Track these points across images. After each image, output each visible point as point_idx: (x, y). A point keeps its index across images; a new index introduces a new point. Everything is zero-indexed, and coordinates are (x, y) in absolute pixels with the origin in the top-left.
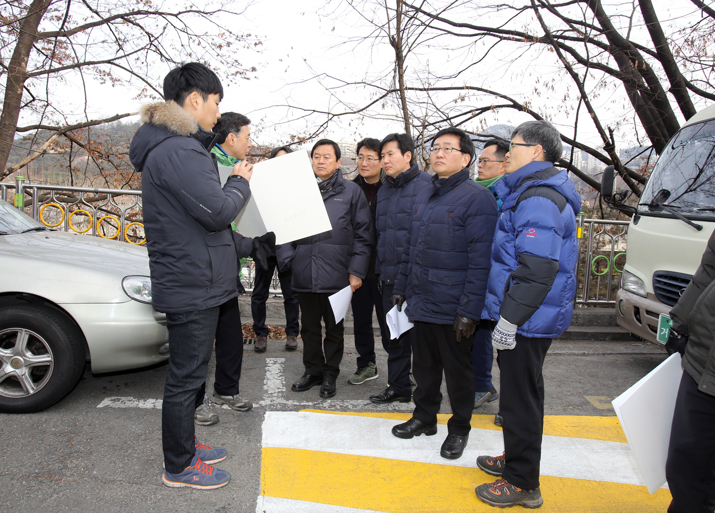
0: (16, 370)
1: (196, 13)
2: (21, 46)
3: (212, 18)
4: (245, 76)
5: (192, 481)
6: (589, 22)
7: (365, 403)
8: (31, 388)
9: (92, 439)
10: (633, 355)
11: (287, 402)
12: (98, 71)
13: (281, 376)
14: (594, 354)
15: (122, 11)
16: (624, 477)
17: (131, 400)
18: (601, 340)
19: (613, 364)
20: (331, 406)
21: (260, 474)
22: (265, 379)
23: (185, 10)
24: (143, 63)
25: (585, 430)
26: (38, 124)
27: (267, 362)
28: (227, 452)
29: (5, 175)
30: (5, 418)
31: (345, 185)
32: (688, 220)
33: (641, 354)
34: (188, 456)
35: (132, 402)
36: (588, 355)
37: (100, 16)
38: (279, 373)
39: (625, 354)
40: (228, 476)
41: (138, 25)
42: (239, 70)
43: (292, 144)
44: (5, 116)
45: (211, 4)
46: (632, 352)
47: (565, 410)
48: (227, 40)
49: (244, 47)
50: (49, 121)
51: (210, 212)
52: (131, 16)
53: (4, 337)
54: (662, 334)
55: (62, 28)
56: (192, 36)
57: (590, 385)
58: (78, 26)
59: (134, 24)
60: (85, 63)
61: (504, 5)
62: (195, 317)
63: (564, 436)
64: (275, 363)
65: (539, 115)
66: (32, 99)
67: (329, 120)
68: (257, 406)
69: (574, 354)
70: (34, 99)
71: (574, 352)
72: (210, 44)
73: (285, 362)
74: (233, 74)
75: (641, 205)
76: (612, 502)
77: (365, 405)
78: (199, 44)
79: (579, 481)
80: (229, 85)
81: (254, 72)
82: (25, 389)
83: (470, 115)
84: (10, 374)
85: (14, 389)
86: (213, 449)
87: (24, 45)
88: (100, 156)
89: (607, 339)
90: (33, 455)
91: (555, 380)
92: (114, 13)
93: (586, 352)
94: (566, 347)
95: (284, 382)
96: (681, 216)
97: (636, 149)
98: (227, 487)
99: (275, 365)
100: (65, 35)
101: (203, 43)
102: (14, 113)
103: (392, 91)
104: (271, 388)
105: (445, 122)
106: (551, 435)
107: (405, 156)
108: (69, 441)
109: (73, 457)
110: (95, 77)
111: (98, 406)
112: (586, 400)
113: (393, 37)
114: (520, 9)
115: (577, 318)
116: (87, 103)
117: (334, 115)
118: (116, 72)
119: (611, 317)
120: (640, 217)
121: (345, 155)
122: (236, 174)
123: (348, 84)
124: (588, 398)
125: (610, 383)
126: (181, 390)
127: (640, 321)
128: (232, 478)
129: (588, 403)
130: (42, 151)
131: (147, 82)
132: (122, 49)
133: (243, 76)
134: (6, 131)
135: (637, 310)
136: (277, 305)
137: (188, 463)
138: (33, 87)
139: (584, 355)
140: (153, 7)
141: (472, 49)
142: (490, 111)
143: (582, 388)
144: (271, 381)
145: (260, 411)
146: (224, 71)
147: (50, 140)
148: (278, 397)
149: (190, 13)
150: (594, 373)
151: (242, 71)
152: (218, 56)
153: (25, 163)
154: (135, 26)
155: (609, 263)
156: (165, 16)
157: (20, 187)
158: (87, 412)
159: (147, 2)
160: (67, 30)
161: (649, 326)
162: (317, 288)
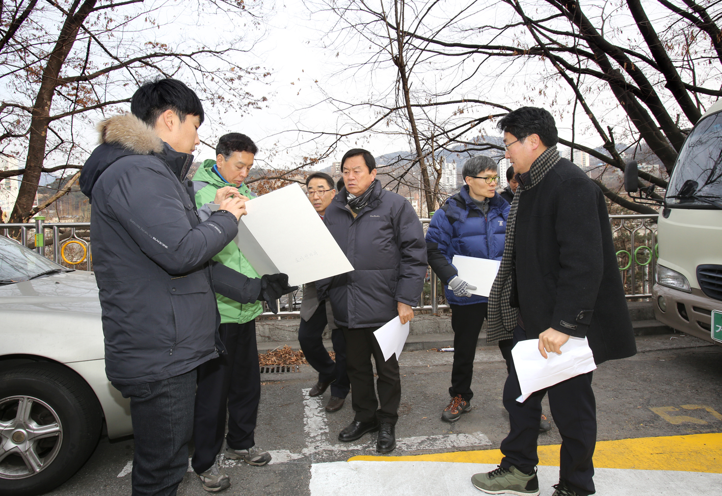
0: (19, 446)
1: (208, 53)
2: (44, 91)
4: (257, 106)
7: (419, 441)
8: (37, 465)
10: (673, 351)
11: (333, 448)
13: (321, 411)
15: (139, 56)
19: (657, 363)
22: (305, 417)
23: (198, 51)
25: (674, 458)
26: (65, 164)
27: (304, 394)
29: (31, 214)
33: (681, 348)
37: (119, 61)
38: (319, 407)
39: (664, 350)
41: (156, 67)
42: (251, 101)
43: (305, 165)
44: (31, 158)
45: (221, 44)
46: (670, 347)
47: (637, 429)
48: (238, 74)
49: (254, 79)
51: (166, 247)
52: (148, 59)
53: (3, 407)
54: (717, 331)
55: (83, 72)
56: (205, 73)
57: (647, 393)
58: (99, 70)
59: (152, 66)
60: (105, 104)
61: (487, 26)
62: (164, 390)
66: (61, 142)
67: (337, 141)
68: (300, 457)
70: (63, 142)
72: (223, 79)
74: (245, 105)
75: (669, 197)
77: (420, 443)
78: (212, 80)
80: (242, 116)
81: (265, 102)
82: (30, 467)
83: (469, 126)
84: (11, 451)
85: (17, 468)
87: (47, 91)
89: (640, 334)
91: (609, 389)
92: (132, 57)
95: (326, 420)
100: (86, 79)
101: (216, 79)
102: (39, 155)
103: (396, 109)
104: (313, 429)
105: (443, 136)
111: (119, 476)
112: (653, 413)
113: (396, 57)
114: (502, 29)
117: (342, 136)
120: (670, 211)
122: (222, 209)
123: (353, 106)
124: (654, 410)
125: (668, 387)
127: (686, 318)
129: (656, 417)
130: (66, 190)
133: (255, 106)
134: (32, 173)
135: (681, 306)
138: (63, 131)
140: (168, 50)
141: (461, 68)
142: (488, 121)
143: (642, 397)
144: (311, 419)
145: (304, 463)
146: (237, 103)
147: (74, 178)
148: (322, 441)
149: (203, 53)
150: (645, 377)
151: (254, 101)
152: (230, 90)
153: (51, 202)
154: (153, 68)
155: (631, 257)
156: (180, 57)
157: (40, 227)
158: (105, 486)
159: (162, 46)
160: (87, 74)
161: (699, 323)
162: (354, 323)
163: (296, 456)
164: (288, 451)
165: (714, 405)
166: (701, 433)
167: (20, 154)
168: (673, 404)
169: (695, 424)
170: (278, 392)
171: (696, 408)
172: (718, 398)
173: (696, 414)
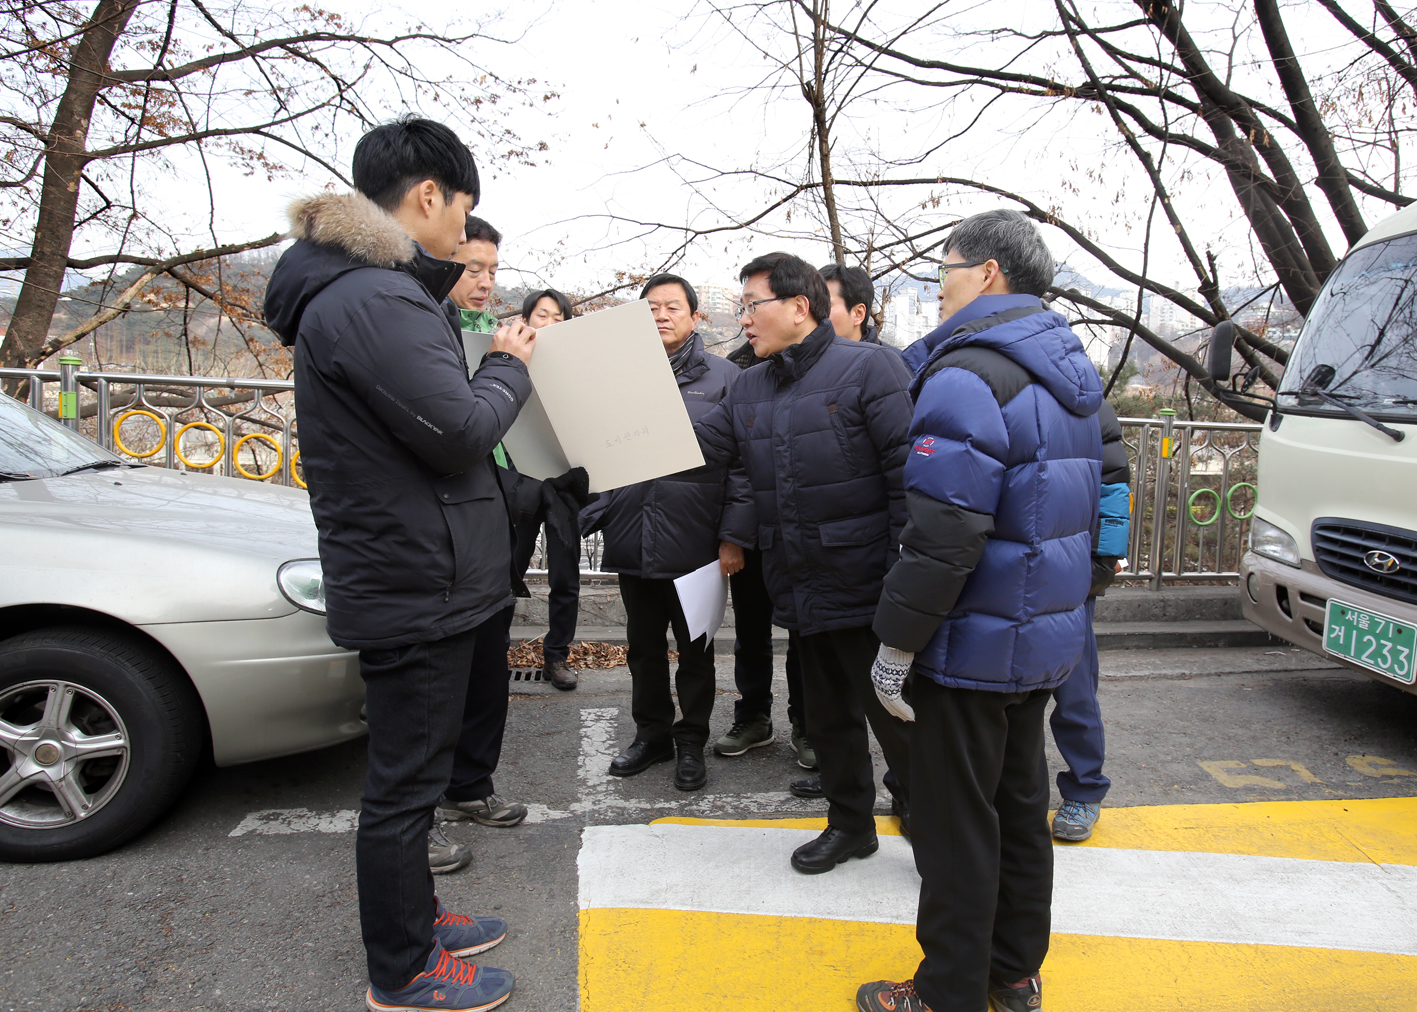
0: (46, 770)
1: (429, 40)
2: (73, 96)
3: (461, 49)
4: (527, 160)
5: (433, 1002)
6: (1167, 59)
7: (782, 798)
8: (81, 806)
9: (214, 911)
10: (1272, 675)
11: (626, 804)
12: (238, 150)
13: (612, 746)
14: (1200, 675)
15: (282, 35)
16: (1301, 933)
17: (304, 816)
18: (1210, 647)
19: (1237, 693)
20: (715, 808)
21: (576, 972)
22: (580, 755)
23: (407, 34)
24: (327, 135)
25: (1210, 835)
26: (116, 253)
27: (583, 718)
28: (506, 925)
29: (44, 353)
30: (21, 875)
31: (709, 365)
32: (1378, 420)
33: (1286, 671)
35: (304, 820)
36: (1191, 677)
37: (237, 43)
38: (608, 739)
39: (1256, 672)
40: (509, 983)
41: (316, 61)
42: (515, 149)
43: (619, 288)
44: (44, 236)
45: (457, 23)
46: (1268, 668)
47: (1166, 793)
48: (490, 91)
49: (524, 104)
50: (142, 248)
51: (440, 432)
52: (301, 44)
53: (17, 699)
54: (1332, 636)
55: (160, 63)
56: (421, 83)
57: (1203, 738)
58: (194, 60)
59: (307, 60)
60: (207, 134)
61: (1005, 29)
62: (421, 655)
63: (1173, 849)
64: (599, 719)
65: (1077, 229)
66: (105, 205)
67: (687, 243)
68: (565, 816)
69: (1165, 677)
70: (109, 205)
71: (1164, 672)
72: (458, 99)
73: (618, 715)
74: (503, 156)
75: (1283, 394)
76: (1287, 990)
77: (782, 802)
78: (435, 99)
79: (1217, 948)
80: (495, 177)
81: (544, 151)
82: (66, 809)
84: (32, 777)
85: (43, 810)
86: (476, 921)
87: (80, 95)
88: (246, 316)
89: (1221, 645)
90: (78, 960)
91: (1139, 731)
92: (267, 37)
93: (1187, 672)
94: (1148, 663)
96: (1364, 415)
97: (1241, 293)
98: (507, 1007)
99: (599, 724)
100: (165, 76)
101: (444, 97)
102: (62, 230)
103: (807, 186)
104: (592, 774)
105: (902, 245)
106: (1148, 848)
107: (853, 313)
108: (162, 920)
109: (171, 957)
110: (232, 162)
111: (232, 834)
112: (1201, 769)
113: (808, 84)
114: (1035, 38)
115: (1164, 607)
116: (215, 212)
117: (697, 233)
118: (275, 152)
119: (1226, 604)
120: (1281, 418)
121: (715, 309)
122: (499, 350)
123: (723, 174)
124: (1205, 765)
125: (1240, 732)
127: (1289, 613)
128: (518, 986)
129: (1207, 776)
130: (120, 307)
131: (334, 171)
132: (286, 109)
133: (523, 160)
134: (46, 267)
135: (1282, 592)
136: (598, 600)
137: (420, 964)
138: (107, 181)
139: (1183, 676)
140: (344, 27)
143: (1191, 745)
144: (592, 758)
145: (571, 825)
146: (487, 150)
147: (138, 284)
148: (607, 793)
149: (418, 39)
150: (1208, 714)
151: (520, 150)
152: (472, 121)
153: (87, 330)
154: (310, 64)
155: (1219, 502)
156: (367, 44)
157: (72, 378)
158: (207, 849)
159: (332, 17)
160: (169, 67)
161: (1307, 621)
162: (651, 569)
163: (556, 814)
164: (545, 806)
165: (1307, 760)
166: (1269, 800)
167: (9, 224)
168: (1241, 758)
169: (1265, 788)
170: (534, 713)
171: (1276, 764)
172: (1319, 751)
173: (1274, 772)
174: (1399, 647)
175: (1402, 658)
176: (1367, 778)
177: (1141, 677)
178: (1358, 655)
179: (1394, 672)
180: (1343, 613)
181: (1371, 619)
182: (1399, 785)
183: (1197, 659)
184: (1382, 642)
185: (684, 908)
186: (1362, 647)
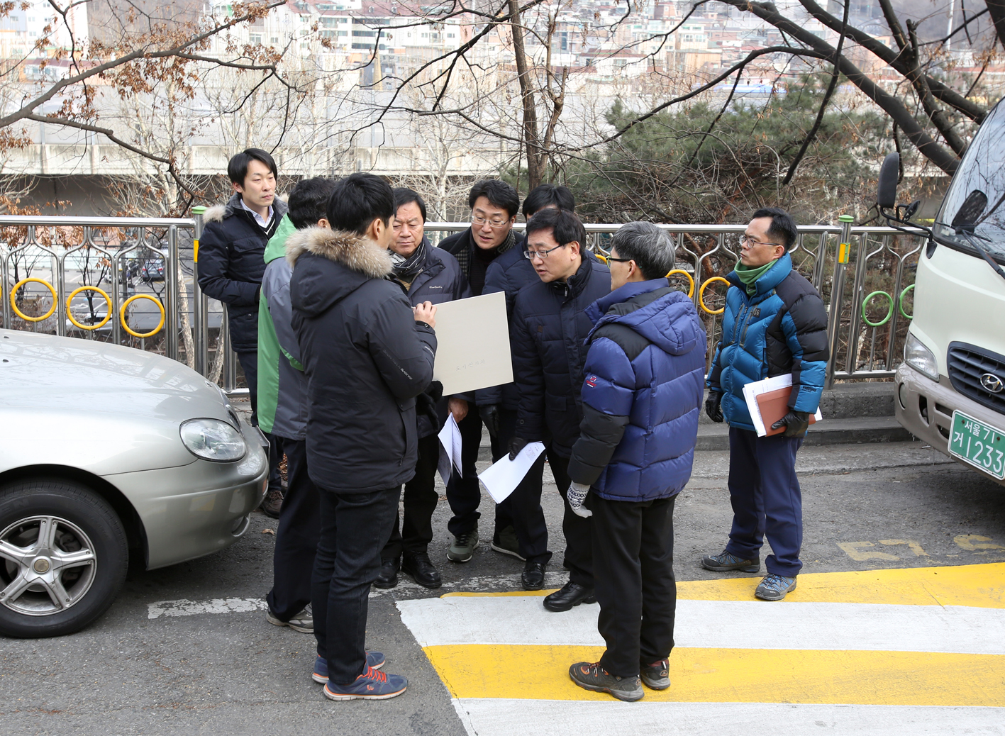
0: (41, 576)
5: (366, 691)
8: (68, 600)
10: (922, 468)
14: (859, 469)
17: (187, 604)
18: (873, 442)
19: (887, 487)
20: (481, 586)
21: (438, 677)
25: (833, 592)
31: (444, 264)
33: (935, 464)
34: (360, 663)
35: (189, 606)
36: (850, 472)
39: (908, 466)
40: (405, 682)
46: (919, 462)
51: (410, 378)
54: (955, 440)
57: (847, 525)
62: (383, 497)
63: (805, 601)
68: (376, 595)
69: (828, 472)
71: (827, 468)
82: (56, 602)
84: (32, 582)
85: (40, 603)
93: (847, 467)
94: (814, 460)
111: (149, 617)
112: (838, 548)
115: (834, 405)
120: (936, 246)
124: (842, 546)
125: (878, 519)
126: (356, 584)
127: (927, 420)
129: (842, 553)
135: (923, 402)
139: (843, 472)
143: (835, 531)
150: (856, 505)
155: (893, 304)
161: (939, 427)
165: (923, 540)
166: (883, 569)
168: (872, 540)
169: (883, 561)
171: (897, 543)
172: (936, 532)
173: (893, 549)
174: (997, 451)
175: (998, 460)
176: (963, 551)
177: (806, 473)
178: (971, 457)
179: (993, 471)
180: (963, 422)
181: (981, 428)
182: (985, 556)
183: (859, 455)
184: (987, 446)
185: (488, 643)
186: (974, 450)
